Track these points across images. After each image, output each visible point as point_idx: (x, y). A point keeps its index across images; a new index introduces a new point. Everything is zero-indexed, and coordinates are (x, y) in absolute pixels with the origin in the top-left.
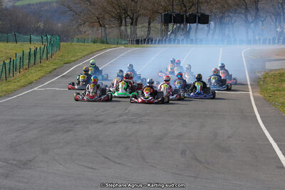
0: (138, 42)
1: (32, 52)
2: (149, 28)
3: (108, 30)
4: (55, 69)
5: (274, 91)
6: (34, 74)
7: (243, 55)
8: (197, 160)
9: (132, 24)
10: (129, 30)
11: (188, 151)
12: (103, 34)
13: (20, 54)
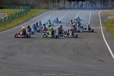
0: (60, 9)
1: (20, 12)
2: (64, 3)
3: (49, 5)
4: (28, 19)
5: (110, 27)
6: (20, 21)
7: (99, 14)
8: (78, 52)
9: (58, 2)
10: (57, 5)
11: (75, 50)
12: (47, 6)
13: (15, 13)
